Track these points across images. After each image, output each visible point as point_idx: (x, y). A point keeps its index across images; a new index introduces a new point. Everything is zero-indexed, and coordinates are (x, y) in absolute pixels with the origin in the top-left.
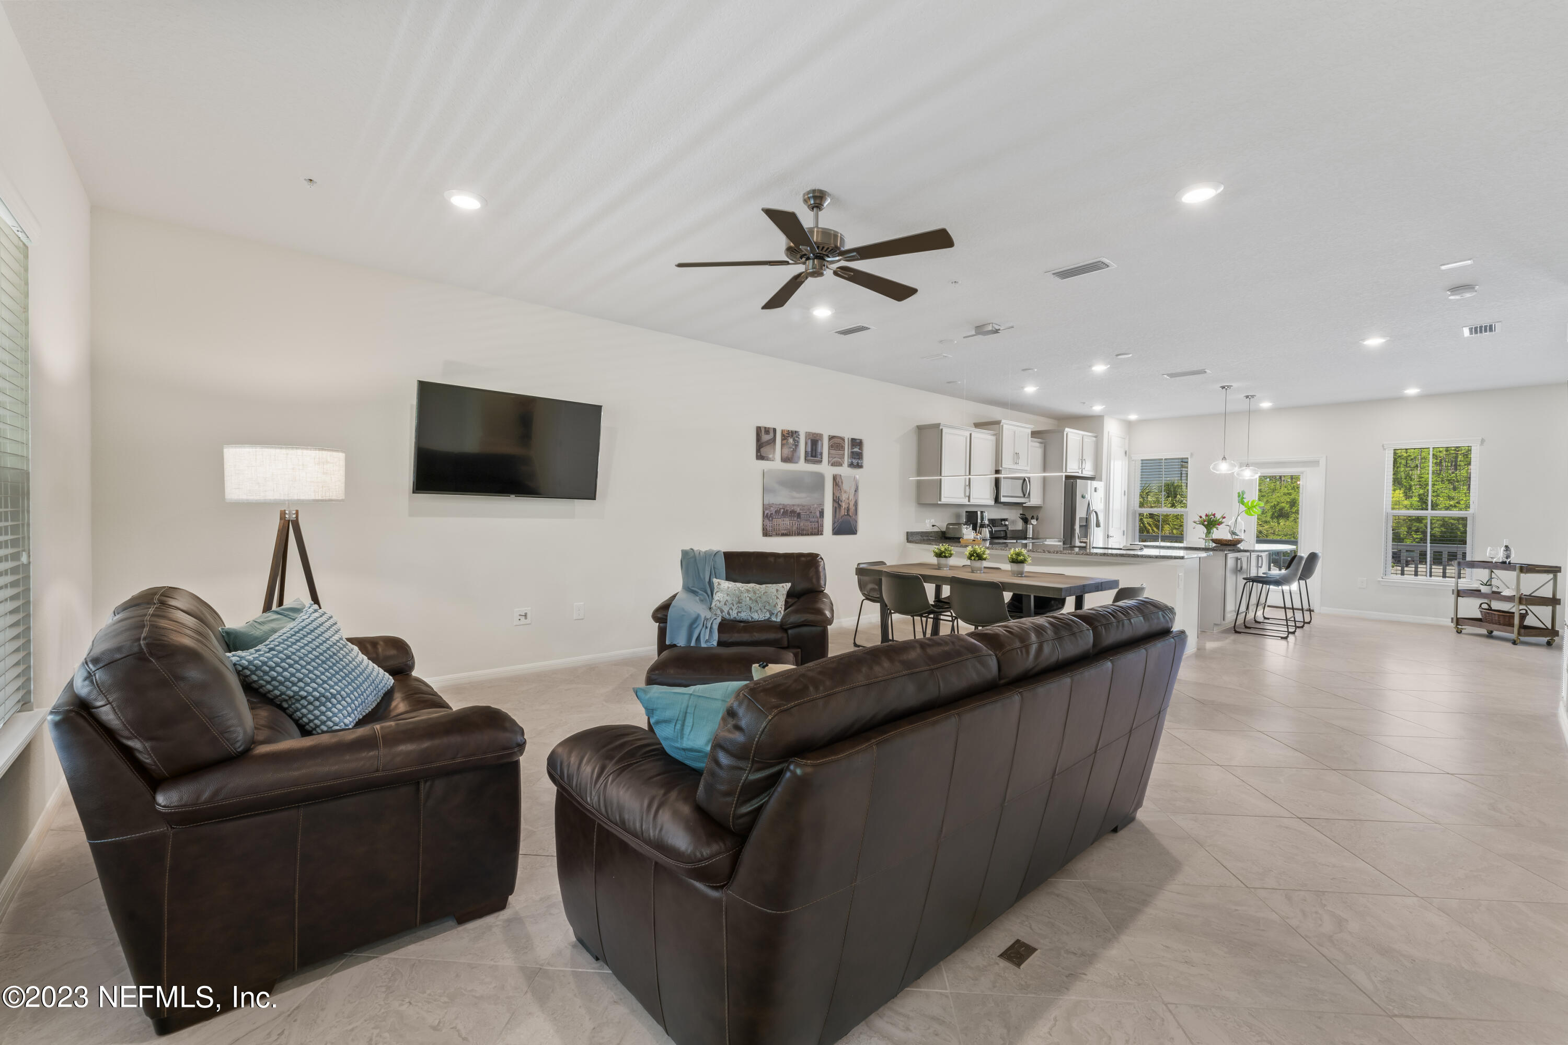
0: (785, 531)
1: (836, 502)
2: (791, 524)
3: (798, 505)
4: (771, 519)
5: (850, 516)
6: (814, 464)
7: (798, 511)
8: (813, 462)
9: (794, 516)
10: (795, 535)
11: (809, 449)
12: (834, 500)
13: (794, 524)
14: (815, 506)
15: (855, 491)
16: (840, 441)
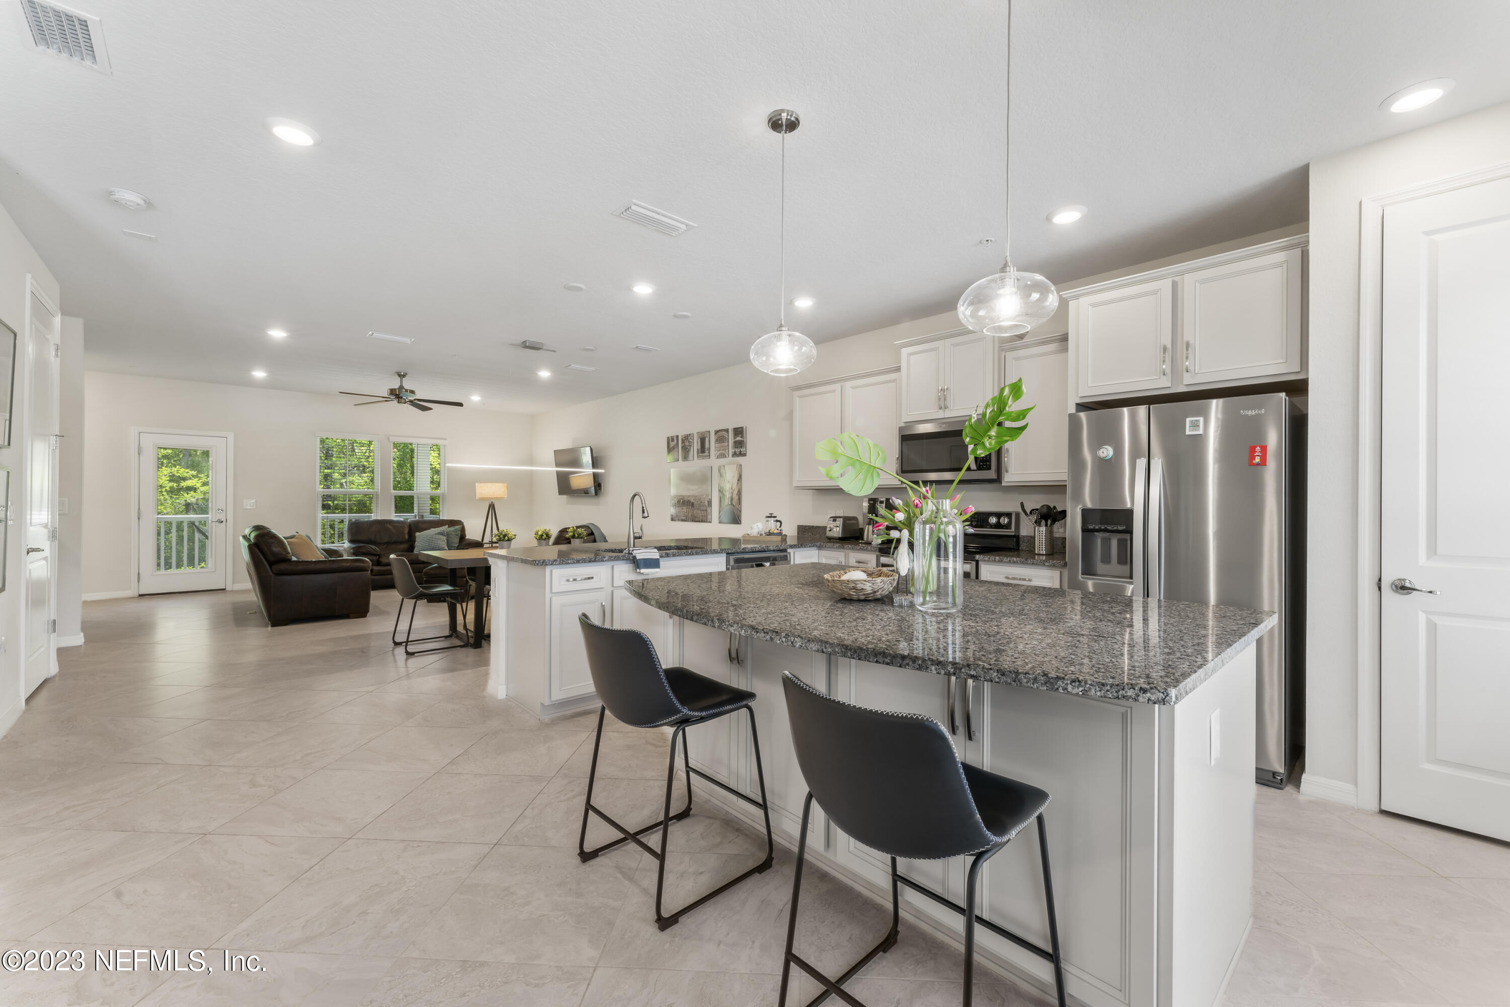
0: (685, 517)
1: (721, 492)
2: (688, 512)
3: (692, 496)
4: (675, 507)
5: (734, 506)
6: (704, 459)
7: (692, 500)
9: (689, 506)
10: (690, 521)
11: (700, 447)
12: (719, 490)
14: (705, 496)
15: (738, 480)
16: (724, 433)
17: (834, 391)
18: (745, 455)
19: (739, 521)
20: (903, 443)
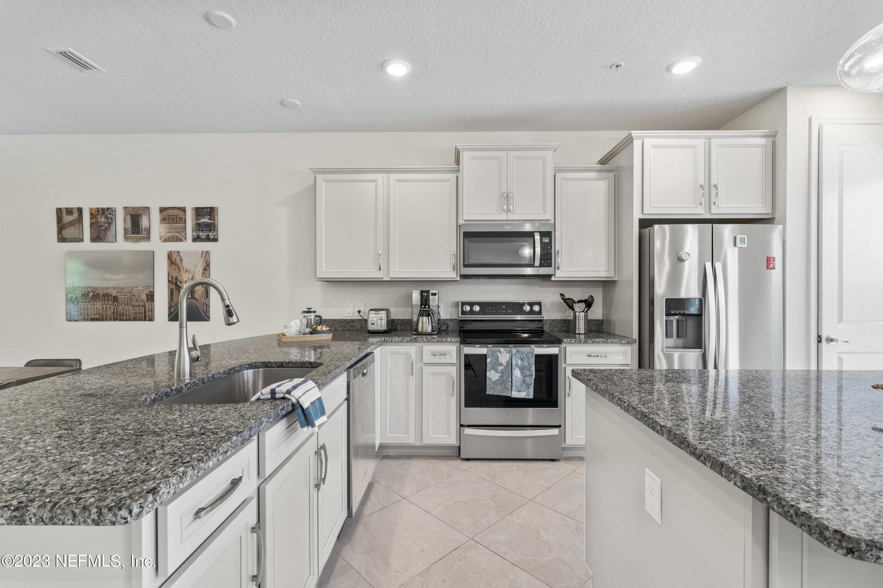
0: (97, 316)
1: (173, 283)
2: (105, 309)
3: (114, 288)
4: (76, 302)
5: (196, 299)
6: (137, 241)
7: (114, 293)
8: (135, 240)
9: (108, 300)
10: (110, 320)
11: (129, 225)
12: (169, 281)
13: (108, 308)
14: (140, 288)
15: (205, 269)
16: (180, 213)
17: (375, 181)
18: (215, 240)
19: (206, 318)
20: (465, 239)
